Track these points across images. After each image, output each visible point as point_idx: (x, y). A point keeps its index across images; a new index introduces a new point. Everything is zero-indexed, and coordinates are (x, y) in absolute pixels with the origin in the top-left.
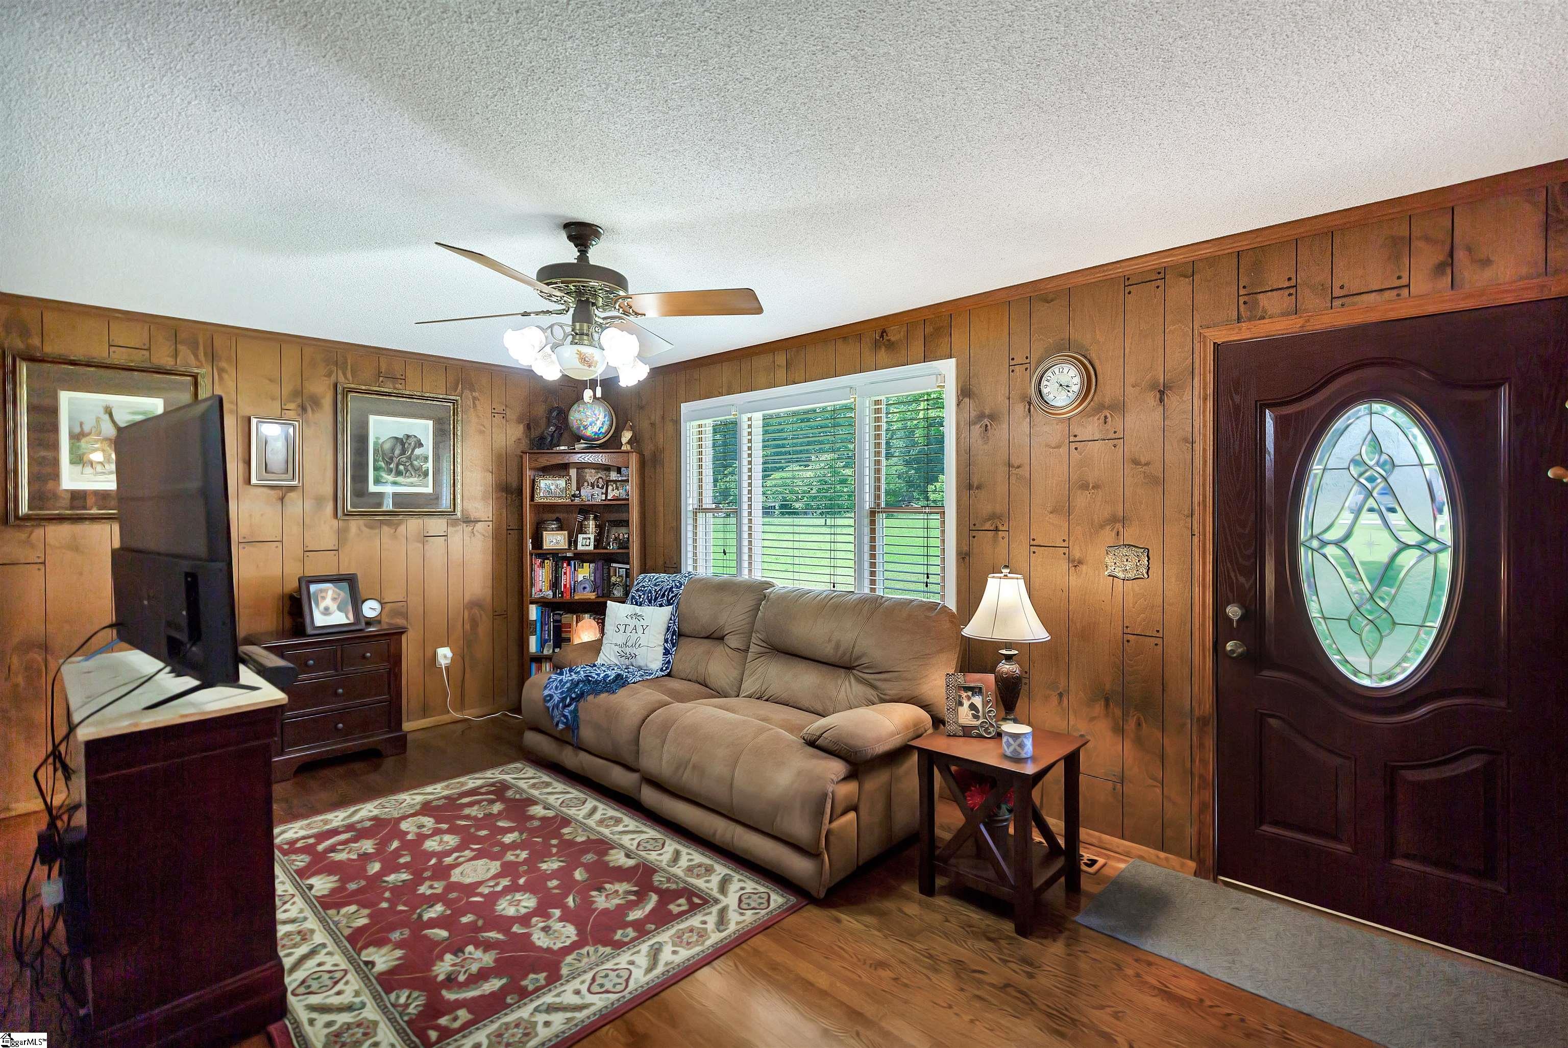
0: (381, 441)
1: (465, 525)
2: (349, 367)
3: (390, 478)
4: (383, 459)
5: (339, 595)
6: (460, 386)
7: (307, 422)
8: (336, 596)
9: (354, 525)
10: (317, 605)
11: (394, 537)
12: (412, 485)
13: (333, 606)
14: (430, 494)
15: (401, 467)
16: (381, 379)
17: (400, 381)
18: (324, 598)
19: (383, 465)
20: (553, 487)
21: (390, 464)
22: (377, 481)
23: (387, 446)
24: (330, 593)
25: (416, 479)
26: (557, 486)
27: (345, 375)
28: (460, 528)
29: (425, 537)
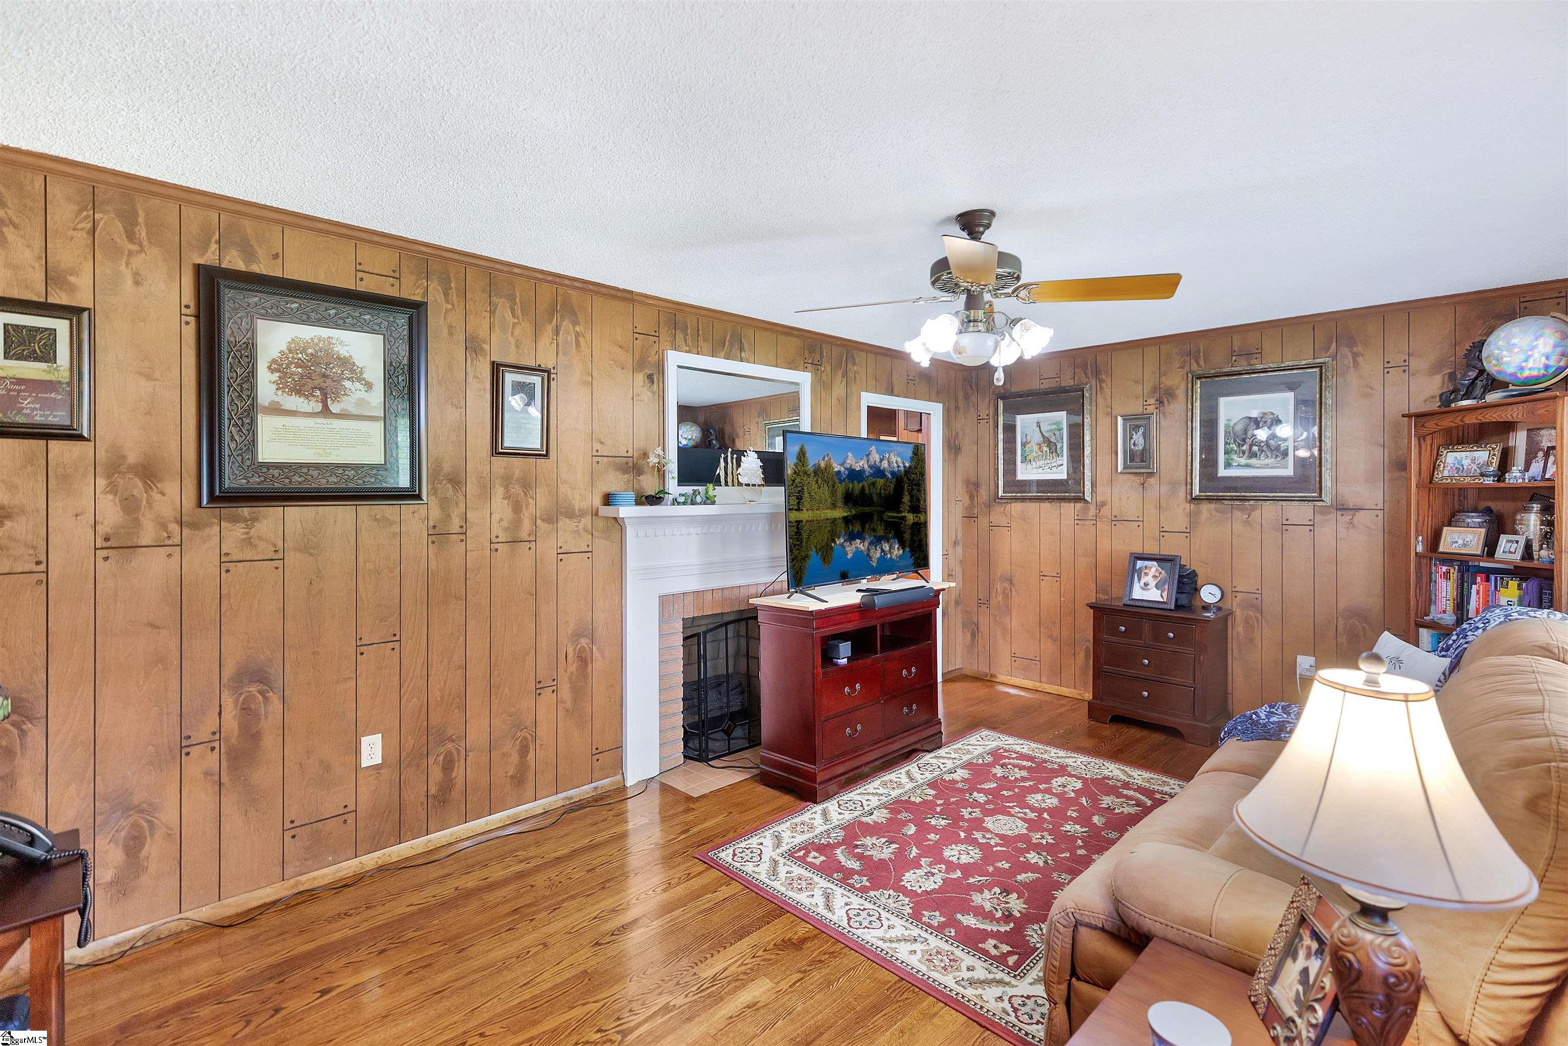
0: (1232, 424)
1: (1339, 513)
2: (1202, 354)
3: (1243, 461)
4: (1235, 441)
5: (1160, 573)
6: (1334, 344)
7: (1164, 413)
8: (1157, 575)
9: (1206, 507)
10: (1139, 579)
11: (1247, 523)
12: (1267, 466)
13: (1153, 583)
14: (1288, 478)
15: (1255, 448)
16: (1234, 358)
17: (1255, 356)
18: (1146, 574)
19: (1236, 448)
20: (1466, 463)
21: (1243, 445)
22: (1228, 465)
23: (1239, 428)
24: (1154, 569)
25: (1273, 460)
26: (1473, 461)
27: (1198, 363)
28: (1333, 516)
29: (1284, 526)
